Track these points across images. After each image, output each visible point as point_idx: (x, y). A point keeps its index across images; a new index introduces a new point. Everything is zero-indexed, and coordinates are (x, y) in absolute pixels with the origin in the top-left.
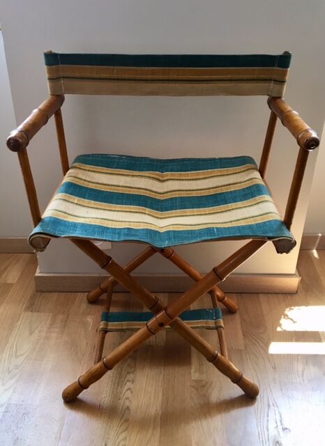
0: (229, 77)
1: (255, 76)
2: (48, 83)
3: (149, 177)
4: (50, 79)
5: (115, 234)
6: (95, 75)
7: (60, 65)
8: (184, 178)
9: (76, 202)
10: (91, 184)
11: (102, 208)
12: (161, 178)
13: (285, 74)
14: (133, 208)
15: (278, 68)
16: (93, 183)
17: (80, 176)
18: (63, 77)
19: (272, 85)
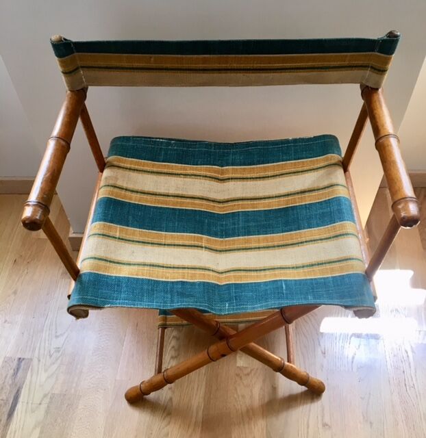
0: (310, 64)
1: (346, 63)
2: (63, 78)
3: (206, 176)
4: (65, 73)
5: (167, 292)
6: (125, 64)
7: (76, 54)
8: (249, 176)
9: (117, 235)
10: (134, 195)
11: (150, 240)
12: (220, 176)
13: (387, 62)
14: (187, 237)
15: (379, 54)
16: (137, 192)
17: (119, 183)
18: (82, 67)
19: (368, 72)
